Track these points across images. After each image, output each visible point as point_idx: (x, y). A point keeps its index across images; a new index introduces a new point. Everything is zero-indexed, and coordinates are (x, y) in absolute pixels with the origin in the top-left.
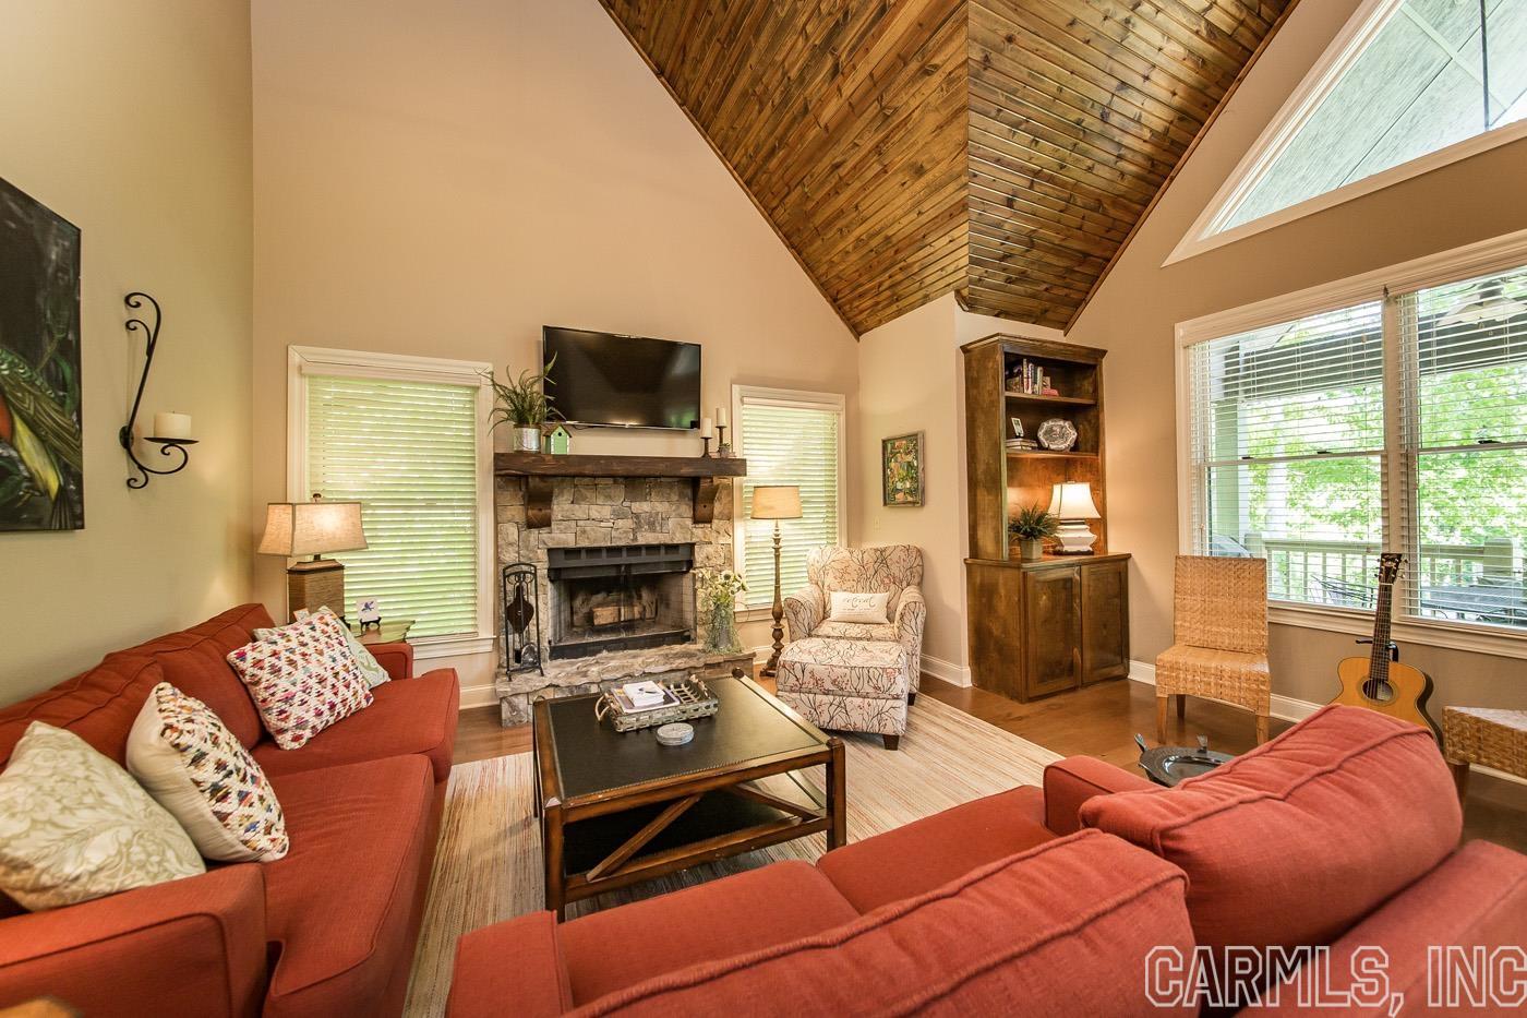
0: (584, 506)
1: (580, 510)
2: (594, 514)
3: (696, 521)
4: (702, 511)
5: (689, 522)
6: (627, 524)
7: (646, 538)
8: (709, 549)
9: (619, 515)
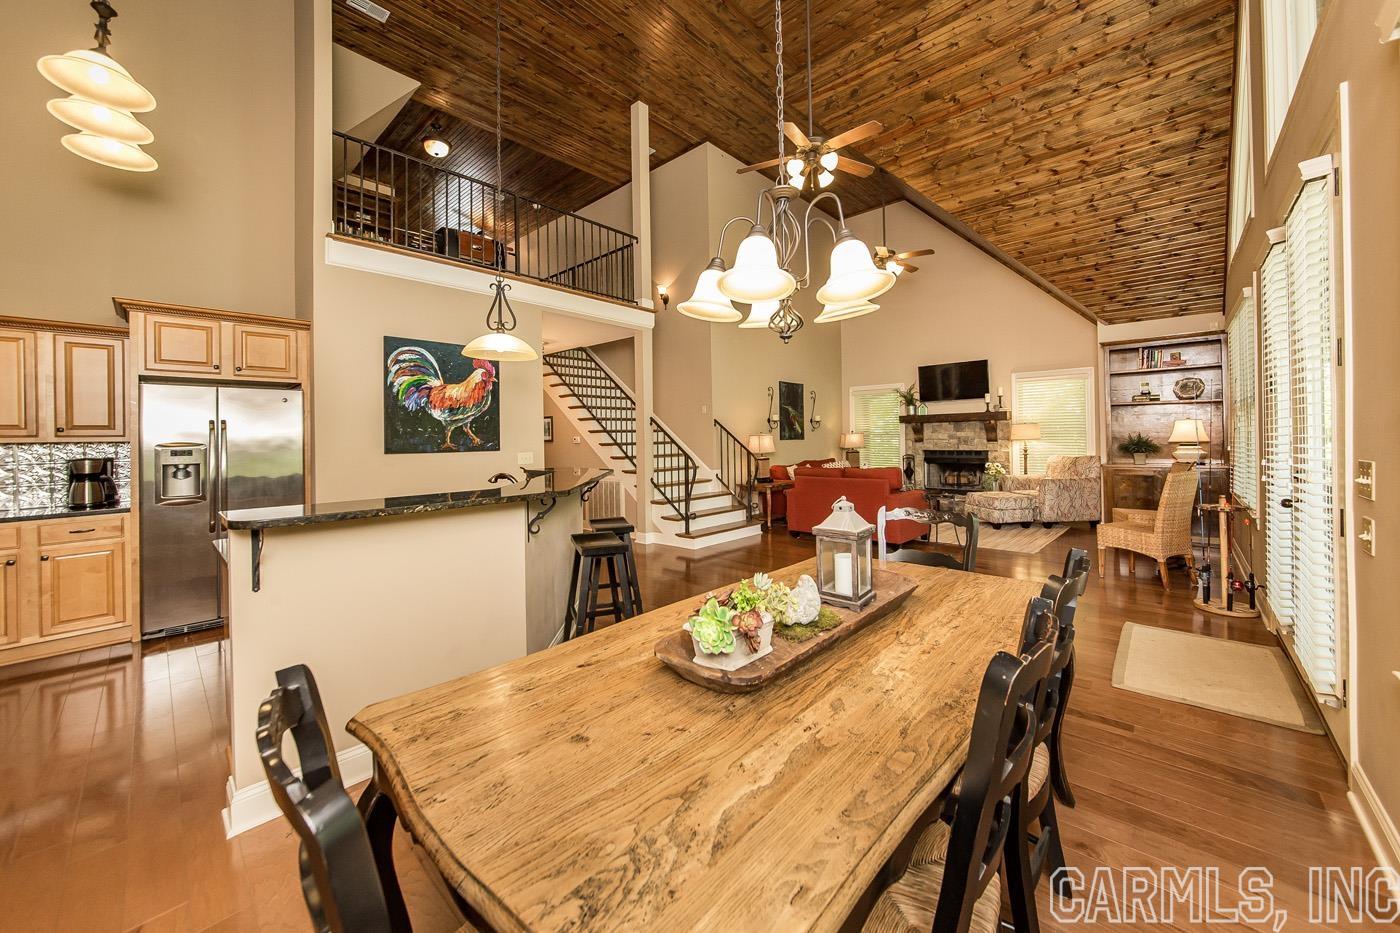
0: (936, 434)
1: (934, 435)
2: (940, 437)
3: (989, 440)
4: (992, 436)
5: (985, 441)
6: (955, 441)
7: (963, 448)
8: (996, 454)
9: (951, 437)
